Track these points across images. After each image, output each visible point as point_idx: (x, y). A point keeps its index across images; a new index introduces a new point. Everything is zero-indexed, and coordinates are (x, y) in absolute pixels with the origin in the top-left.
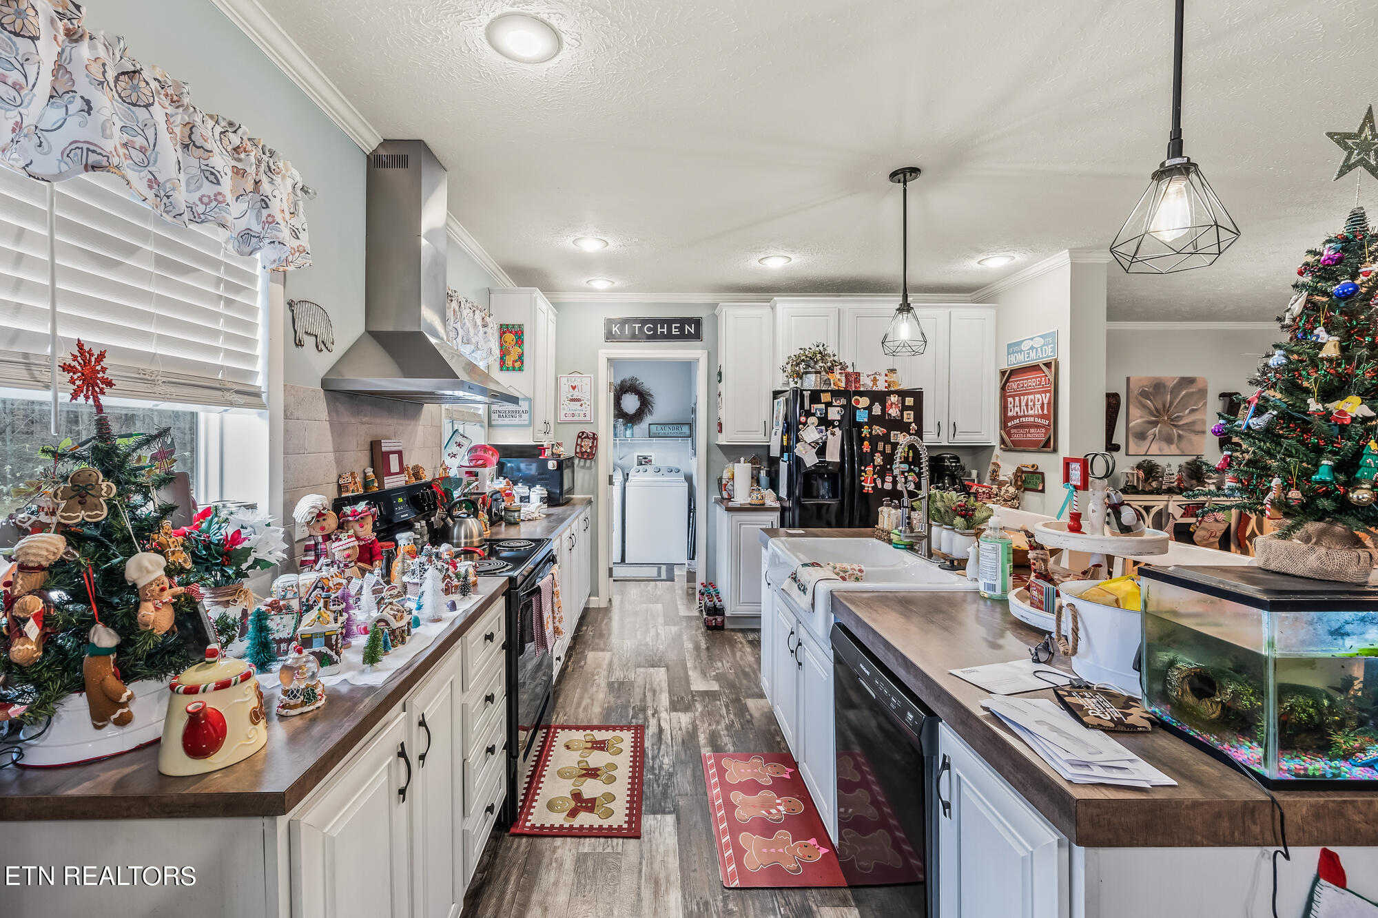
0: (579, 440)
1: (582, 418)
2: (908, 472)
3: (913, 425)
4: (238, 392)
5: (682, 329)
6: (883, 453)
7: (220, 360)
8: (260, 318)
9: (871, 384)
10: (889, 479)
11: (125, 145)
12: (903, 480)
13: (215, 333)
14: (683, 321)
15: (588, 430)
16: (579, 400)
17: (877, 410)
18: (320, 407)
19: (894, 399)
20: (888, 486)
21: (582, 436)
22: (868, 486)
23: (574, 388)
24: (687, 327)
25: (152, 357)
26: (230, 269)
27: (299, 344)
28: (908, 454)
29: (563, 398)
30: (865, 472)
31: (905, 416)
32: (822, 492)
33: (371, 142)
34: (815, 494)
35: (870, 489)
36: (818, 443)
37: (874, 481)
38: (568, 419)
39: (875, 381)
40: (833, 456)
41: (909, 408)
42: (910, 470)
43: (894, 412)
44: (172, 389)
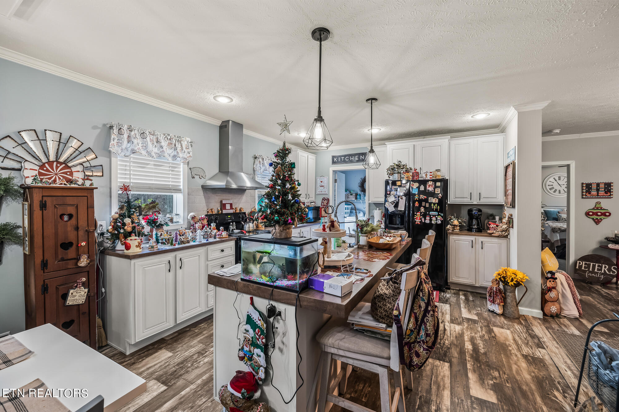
0: (323, 201)
1: (324, 193)
2: (438, 215)
3: (440, 194)
4: (174, 190)
5: (359, 158)
6: (425, 207)
7: (170, 183)
8: (182, 173)
9: (425, 177)
10: (428, 218)
11: (142, 146)
12: (435, 219)
13: (169, 178)
14: (359, 154)
15: (326, 197)
16: (323, 186)
17: (422, 188)
18: (201, 192)
19: (430, 183)
20: (428, 221)
21: (324, 199)
22: (418, 221)
23: (321, 182)
24: (361, 156)
25: (153, 184)
26: (172, 163)
27: (193, 178)
28: (437, 207)
29: (318, 186)
30: (417, 215)
31: (436, 191)
32: (398, 222)
33: (219, 123)
34: (395, 223)
35: (419, 222)
36: (394, 202)
37: (421, 219)
38: (320, 193)
39: (426, 175)
40: (402, 207)
41: (438, 187)
42: (439, 215)
43: (431, 189)
44: (156, 190)
